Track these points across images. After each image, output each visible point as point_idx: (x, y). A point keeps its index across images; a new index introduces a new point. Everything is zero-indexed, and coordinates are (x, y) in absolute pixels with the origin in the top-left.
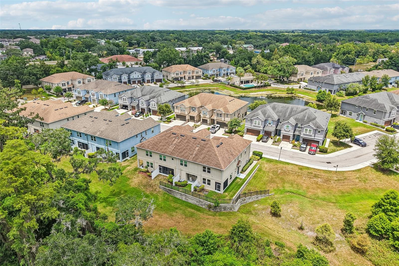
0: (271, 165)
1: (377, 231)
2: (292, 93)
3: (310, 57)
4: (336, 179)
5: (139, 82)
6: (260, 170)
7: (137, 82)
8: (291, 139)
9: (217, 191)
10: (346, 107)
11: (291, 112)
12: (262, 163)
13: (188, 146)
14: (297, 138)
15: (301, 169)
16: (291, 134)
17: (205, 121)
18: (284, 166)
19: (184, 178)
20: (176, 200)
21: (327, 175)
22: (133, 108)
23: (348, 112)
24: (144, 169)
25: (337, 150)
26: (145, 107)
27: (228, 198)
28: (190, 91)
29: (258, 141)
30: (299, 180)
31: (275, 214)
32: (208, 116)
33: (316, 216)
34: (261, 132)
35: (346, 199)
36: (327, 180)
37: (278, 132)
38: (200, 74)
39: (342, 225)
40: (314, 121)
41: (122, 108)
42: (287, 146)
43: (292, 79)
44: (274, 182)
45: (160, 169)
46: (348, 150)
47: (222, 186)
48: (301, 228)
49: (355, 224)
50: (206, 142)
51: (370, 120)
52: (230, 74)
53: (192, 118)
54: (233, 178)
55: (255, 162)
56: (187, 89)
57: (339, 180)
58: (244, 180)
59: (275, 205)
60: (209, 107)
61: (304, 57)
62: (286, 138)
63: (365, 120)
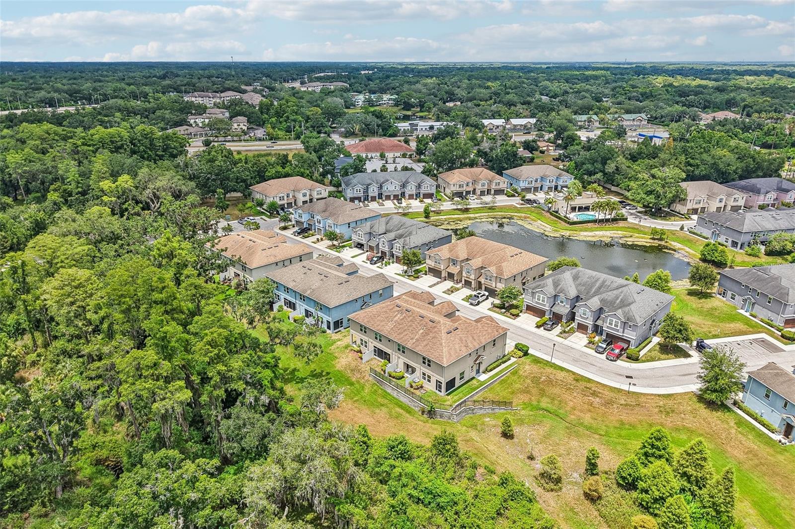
0: (535, 368)
1: (624, 478)
2: (661, 239)
3: (729, 165)
4: (623, 402)
5: (396, 197)
6: (515, 373)
7: (392, 198)
8: (590, 331)
9: (436, 392)
10: (728, 284)
11: (600, 288)
12: (524, 363)
13: (411, 326)
14: (597, 330)
15: (577, 380)
16: (589, 323)
17: (468, 284)
18: (554, 371)
19: (401, 368)
20: (386, 395)
21: (612, 395)
22: (371, 248)
23: (729, 293)
24: (356, 348)
25: (659, 359)
26: (386, 249)
27: (448, 403)
28: (476, 218)
29: (538, 327)
30: (567, 396)
31: (507, 435)
32: (473, 277)
33: (562, 448)
34: (547, 313)
35: (623, 433)
36: (608, 403)
37: (572, 317)
38: (503, 186)
39: (584, 466)
40: (626, 309)
41: (356, 247)
42: (579, 341)
43: (678, 207)
44: (528, 392)
45: (375, 351)
46: (682, 361)
47: (444, 386)
48: (531, 458)
49: (602, 466)
50: (435, 325)
51: (762, 313)
52: (562, 187)
53: (451, 276)
54: (466, 378)
55: (513, 360)
56: (472, 216)
57: (626, 405)
58: (482, 383)
59: (506, 424)
60: (476, 262)
61: (714, 164)
62: (582, 328)
63: (753, 313)
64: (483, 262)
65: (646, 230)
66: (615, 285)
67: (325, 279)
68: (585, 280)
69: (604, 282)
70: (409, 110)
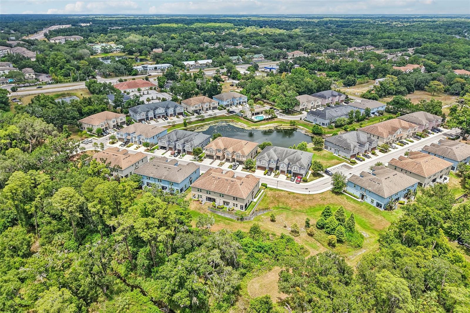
0: (272, 192)
1: (320, 225)
2: (294, 125)
4: (308, 199)
5: (163, 116)
6: (265, 196)
7: (161, 117)
8: (286, 173)
9: (241, 210)
10: (328, 144)
11: (286, 154)
12: (267, 191)
13: (223, 185)
14: (289, 172)
15: (289, 194)
16: (286, 169)
17: (228, 160)
18: (280, 192)
19: (222, 204)
20: (219, 217)
21: (304, 197)
22: (171, 149)
23: (329, 148)
24: (196, 199)
25: (314, 180)
26: (181, 148)
27: (247, 213)
28: (209, 124)
29: (265, 175)
30: (288, 201)
31: (273, 221)
32: (230, 157)
33: (294, 220)
34: (267, 168)
35: (312, 210)
36: (304, 200)
37: (277, 168)
38: (216, 105)
39: (305, 224)
40: (299, 162)
42: (283, 177)
43: (296, 108)
44: (273, 202)
45: (207, 199)
46: (321, 179)
47: (244, 207)
48: (285, 227)
49: (311, 223)
50: (234, 182)
51: (342, 154)
52: (243, 102)
53: (218, 157)
54: (250, 202)
55: (263, 191)
56: (207, 123)
57: (310, 200)
58: (256, 203)
59: (272, 216)
60: (230, 150)
62: (282, 172)
63: (339, 154)
64: (233, 149)
65: (287, 121)
66: (291, 152)
67: (169, 170)
68: (279, 151)
69: (287, 151)
70: (132, 55)
